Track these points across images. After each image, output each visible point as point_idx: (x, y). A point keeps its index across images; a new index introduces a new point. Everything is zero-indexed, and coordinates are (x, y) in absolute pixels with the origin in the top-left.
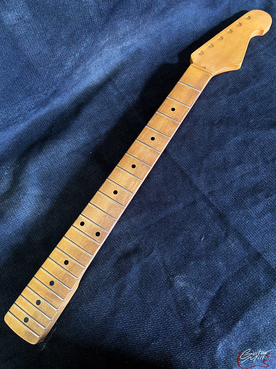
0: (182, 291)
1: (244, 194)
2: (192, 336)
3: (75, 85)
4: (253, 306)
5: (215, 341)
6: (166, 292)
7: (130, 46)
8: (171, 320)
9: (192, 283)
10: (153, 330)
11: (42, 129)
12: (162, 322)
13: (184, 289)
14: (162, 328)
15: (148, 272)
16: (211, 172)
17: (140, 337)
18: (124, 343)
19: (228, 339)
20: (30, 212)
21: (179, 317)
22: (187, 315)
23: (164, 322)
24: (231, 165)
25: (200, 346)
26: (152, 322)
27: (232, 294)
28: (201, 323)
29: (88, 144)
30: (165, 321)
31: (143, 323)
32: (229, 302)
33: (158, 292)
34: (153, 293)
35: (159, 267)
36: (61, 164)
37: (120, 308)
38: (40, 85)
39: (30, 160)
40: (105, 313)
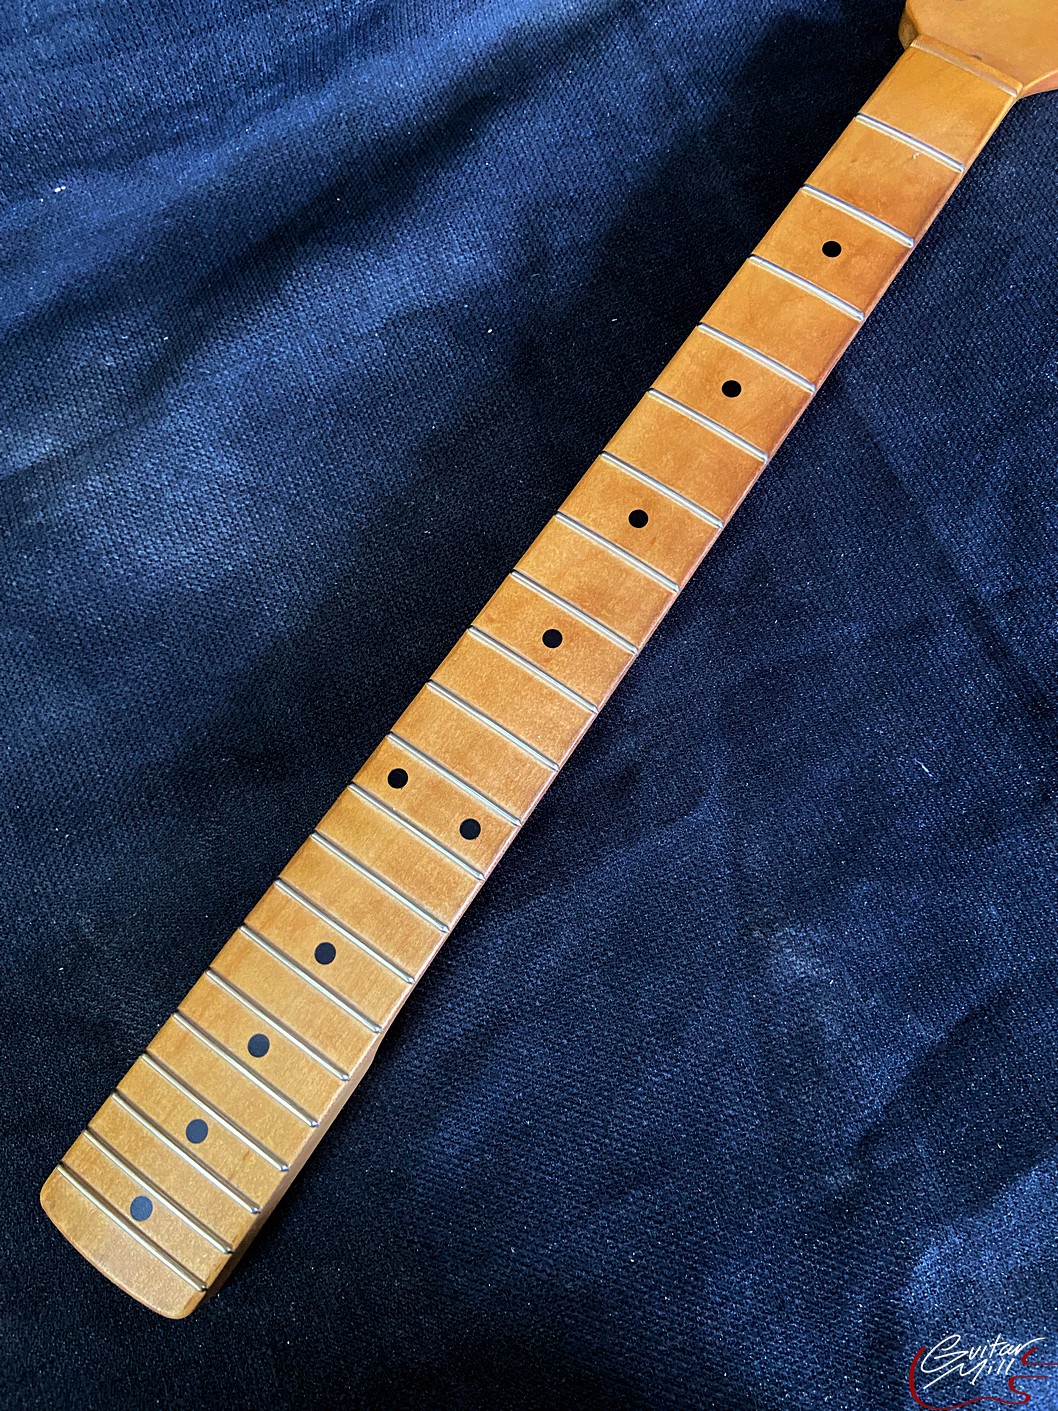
2: (809, 1196)
6: (728, 987)
8: (731, 1112)
11: (292, 195)
13: (811, 991)
14: (687, 1135)
15: (664, 889)
17: (582, 1154)
18: (512, 1164)
20: (193, 550)
21: (767, 1104)
22: (806, 1104)
23: (700, 1113)
25: (839, 1242)
26: (646, 1103)
28: (860, 1145)
29: (487, 292)
30: (704, 1108)
31: (604, 1097)
34: (671, 984)
35: (711, 877)
36: (352, 361)
37: (519, 1017)
39: (223, 321)
40: (447, 1027)
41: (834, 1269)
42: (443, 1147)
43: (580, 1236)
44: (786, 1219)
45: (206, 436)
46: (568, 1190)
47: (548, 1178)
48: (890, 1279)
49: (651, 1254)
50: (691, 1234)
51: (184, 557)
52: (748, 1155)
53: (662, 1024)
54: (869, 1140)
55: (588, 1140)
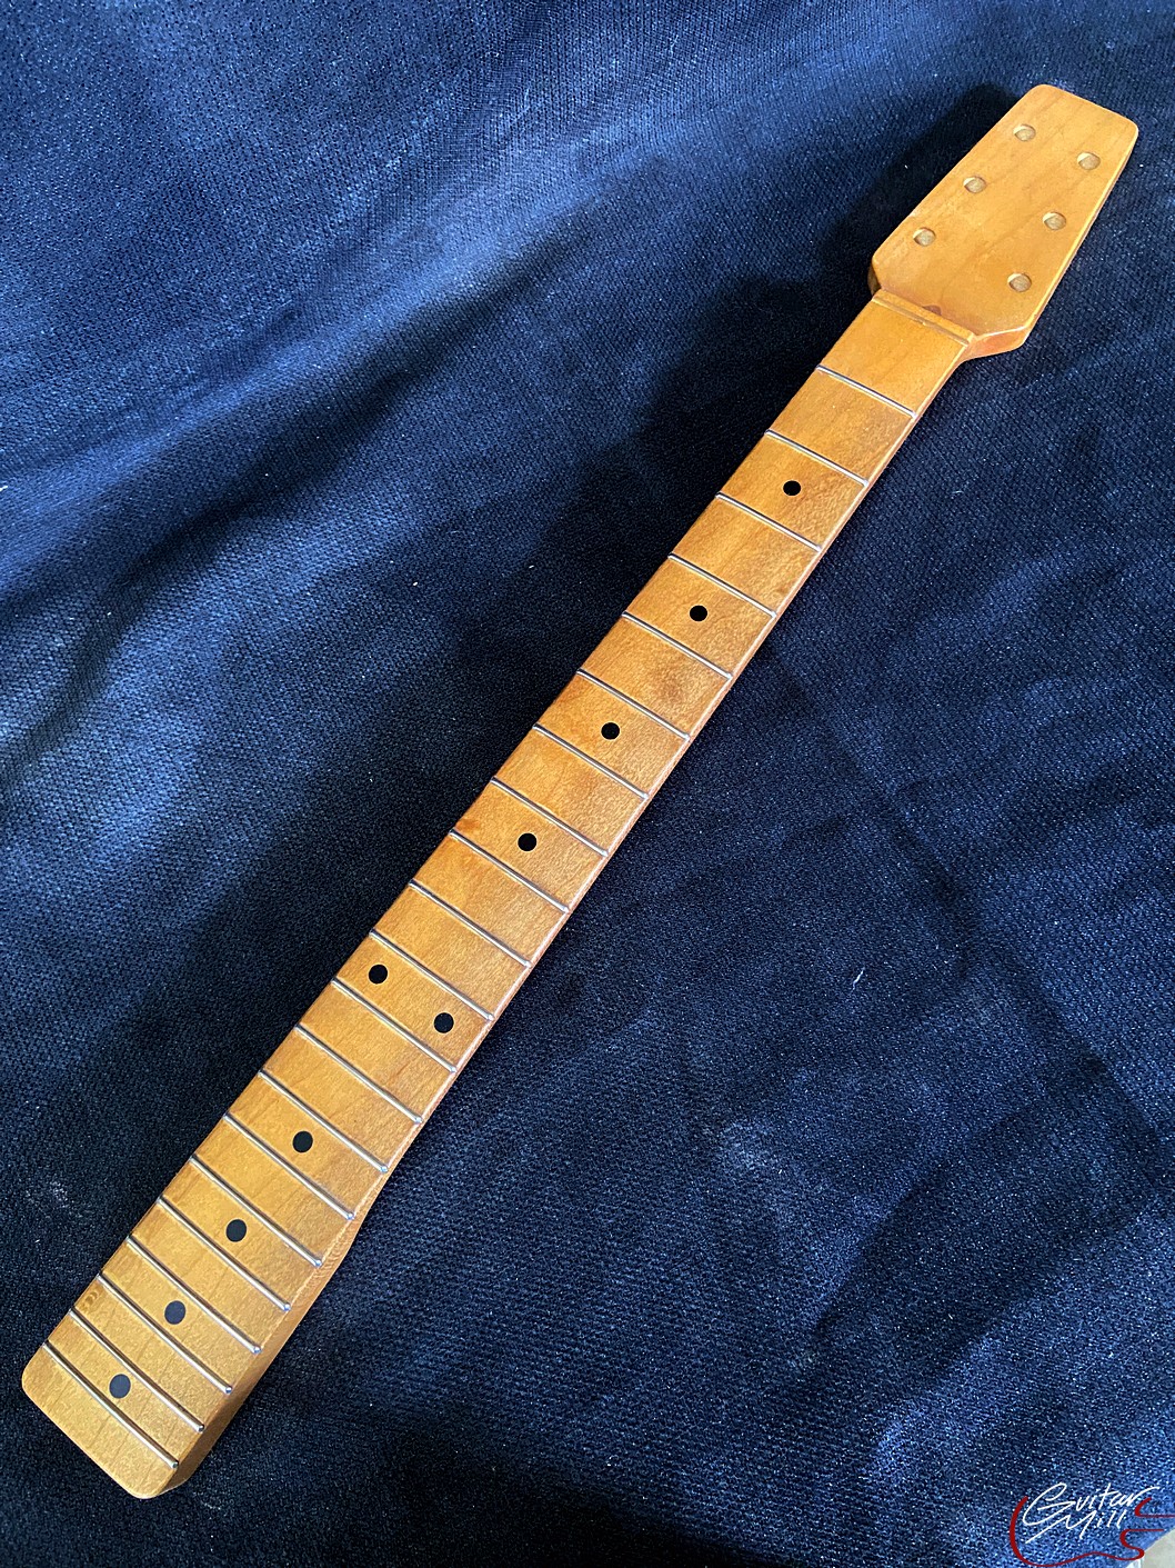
0: (751, 1186)
1: (1053, 802)
2: (774, 1381)
3: (375, 294)
4: (1047, 1278)
5: (871, 1411)
6: (682, 1184)
7: (620, 146)
8: (693, 1306)
9: (796, 1158)
10: (616, 1339)
11: (222, 471)
12: (653, 1310)
13: (759, 1182)
14: (653, 1333)
15: (615, 1094)
16: (917, 701)
17: (553, 1365)
18: (488, 1384)
19: (930, 1409)
20: (143, 810)
21: (726, 1295)
22: (764, 1291)
23: (663, 1310)
24: (1008, 679)
25: (805, 1424)
26: (612, 1307)
27: (963, 1223)
28: (819, 1327)
29: (408, 548)
30: (667, 1305)
31: (572, 1306)
32: (946, 1252)
33: (647, 1183)
34: (627, 1186)
35: (660, 1080)
36: (286, 620)
37: (484, 1236)
38: (228, 284)
39: (161, 593)
40: (416, 1253)
41: (802, 1451)
42: (420, 1374)
43: (557, 1447)
44: (753, 1405)
45: (150, 701)
46: (545, 1402)
47: (522, 1393)
48: (857, 1456)
49: (626, 1456)
50: (663, 1432)
51: (135, 818)
52: (713, 1346)
53: (622, 1227)
54: (826, 1322)
55: (559, 1351)
